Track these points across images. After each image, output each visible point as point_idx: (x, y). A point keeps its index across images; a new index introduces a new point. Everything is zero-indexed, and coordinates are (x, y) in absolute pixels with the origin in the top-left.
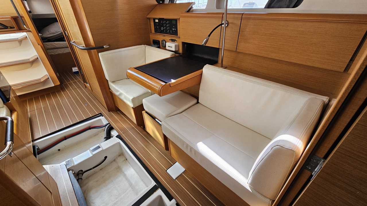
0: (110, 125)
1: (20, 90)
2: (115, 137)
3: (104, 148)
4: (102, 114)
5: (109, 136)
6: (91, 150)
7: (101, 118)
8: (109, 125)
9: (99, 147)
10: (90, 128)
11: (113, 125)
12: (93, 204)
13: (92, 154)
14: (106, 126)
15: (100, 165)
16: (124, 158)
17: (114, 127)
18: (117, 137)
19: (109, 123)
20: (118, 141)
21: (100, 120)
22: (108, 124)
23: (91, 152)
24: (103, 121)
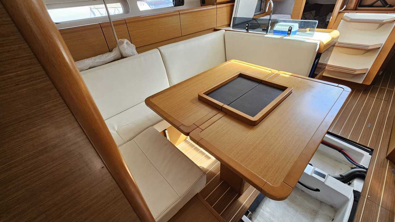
0: (366, 172)
1: (329, 72)
2: (352, 189)
3: (327, 183)
4: (374, 151)
5: (347, 179)
6: (316, 170)
7: (366, 154)
8: (365, 170)
9: (323, 176)
10: (340, 150)
11: (370, 177)
12: (268, 201)
13: (312, 173)
14: (360, 167)
15: (305, 188)
16: (333, 215)
17: (366, 179)
18: (354, 191)
19: (367, 169)
20: (349, 198)
21: (362, 155)
22: (364, 168)
23: (312, 172)
24: (365, 160)
